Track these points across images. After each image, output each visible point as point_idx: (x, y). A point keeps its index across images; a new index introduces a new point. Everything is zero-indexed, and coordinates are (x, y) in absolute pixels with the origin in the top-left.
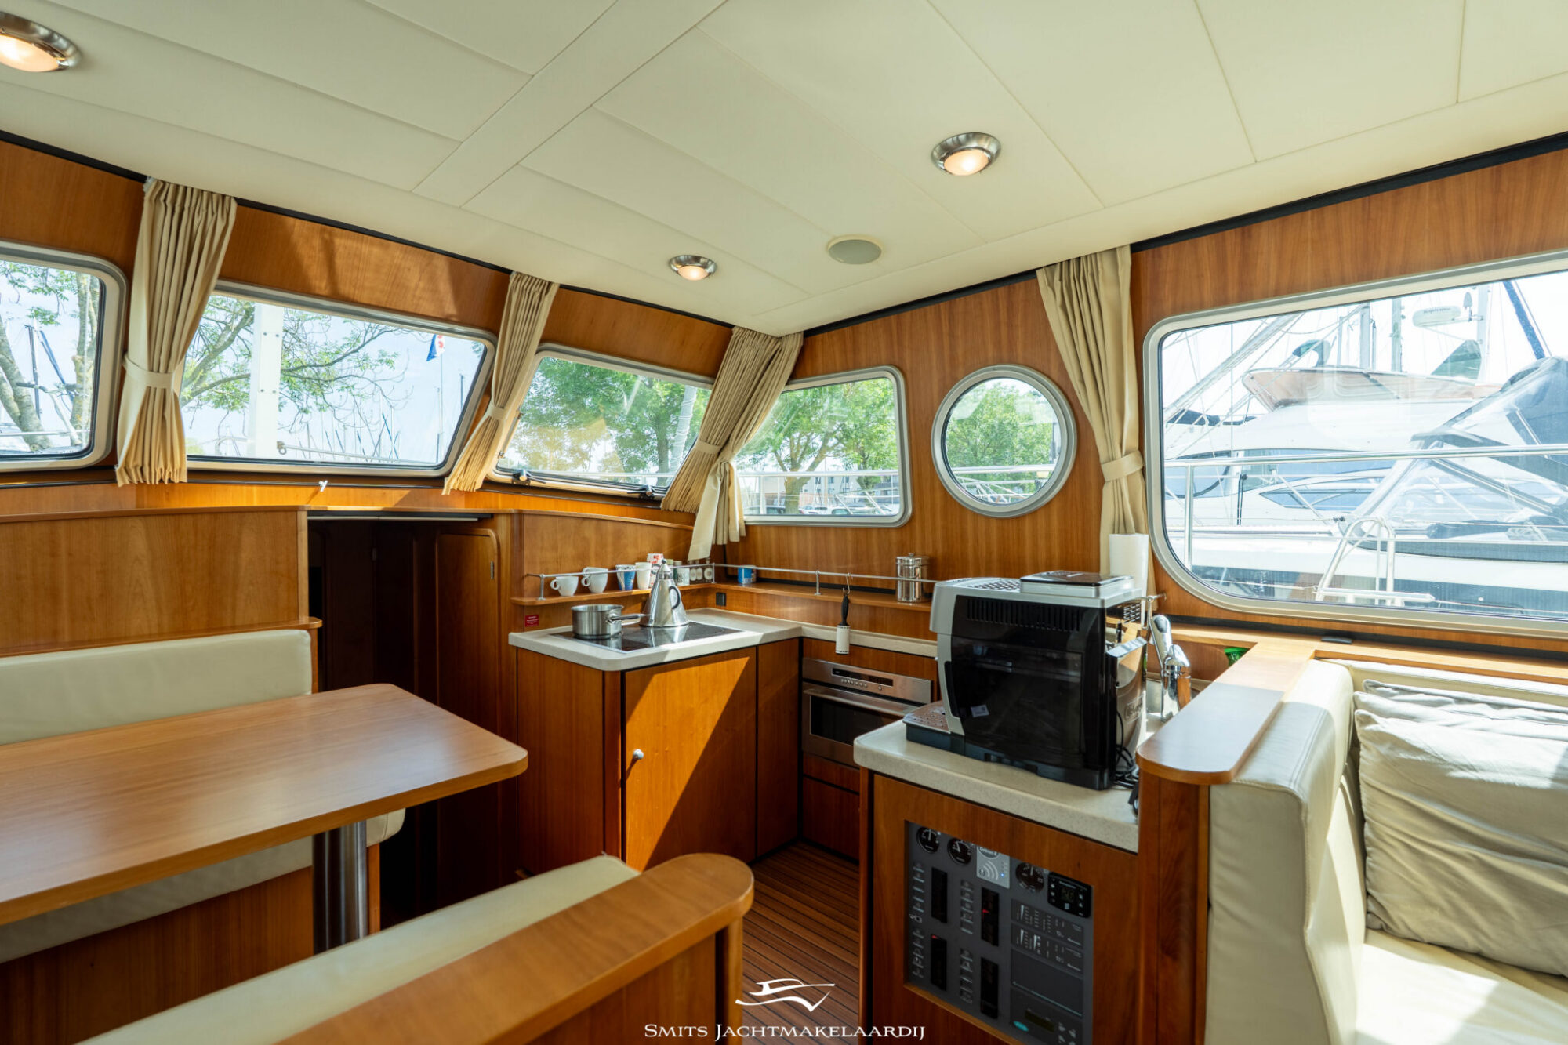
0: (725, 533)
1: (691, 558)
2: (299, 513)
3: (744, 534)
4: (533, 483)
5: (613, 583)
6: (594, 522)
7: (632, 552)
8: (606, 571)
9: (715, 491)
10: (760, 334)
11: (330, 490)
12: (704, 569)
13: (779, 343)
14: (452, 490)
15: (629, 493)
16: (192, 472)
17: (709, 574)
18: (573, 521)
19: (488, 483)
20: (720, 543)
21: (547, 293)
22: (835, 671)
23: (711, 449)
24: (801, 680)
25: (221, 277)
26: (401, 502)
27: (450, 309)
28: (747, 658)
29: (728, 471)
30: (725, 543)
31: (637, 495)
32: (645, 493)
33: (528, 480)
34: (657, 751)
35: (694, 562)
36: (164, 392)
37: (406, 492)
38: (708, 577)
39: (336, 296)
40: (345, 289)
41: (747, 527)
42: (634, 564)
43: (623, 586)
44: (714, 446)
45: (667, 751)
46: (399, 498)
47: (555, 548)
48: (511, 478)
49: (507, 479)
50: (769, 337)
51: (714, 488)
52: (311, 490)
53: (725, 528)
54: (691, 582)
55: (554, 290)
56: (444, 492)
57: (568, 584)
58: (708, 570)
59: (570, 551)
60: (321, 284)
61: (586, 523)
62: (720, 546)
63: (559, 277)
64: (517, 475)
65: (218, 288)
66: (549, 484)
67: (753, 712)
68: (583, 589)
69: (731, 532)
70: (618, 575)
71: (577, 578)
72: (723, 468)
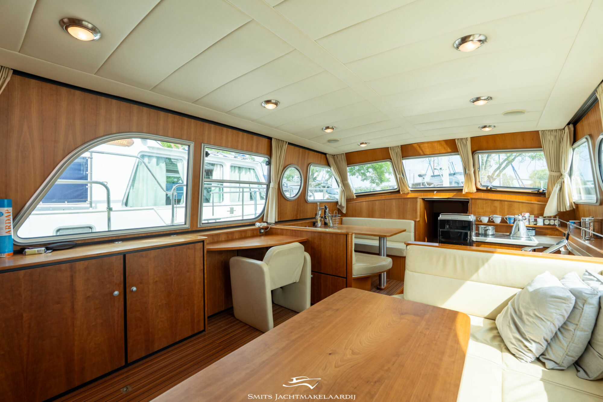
1: (544, 215)
2: (417, 199)
3: (573, 207)
4: (493, 189)
5: (503, 221)
6: (499, 202)
7: (516, 211)
8: (501, 216)
10: (552, 130)
11: (437, 193)
12: (555, 220)
13: (564, 131)
14: (466, 193)
15: (532, 191)
16: (411, 191)
17: (557, 222)
18: (490, 201)
19: (478, 190)
21: (467, 140)
25: (402, 157)
26: (454, 196)
27: (449, 150)
29: (563, 182)
30: (564, 211)
31: (536, 192)
32: (539, 191)
33: (491, 189)
35: (548, 217)
36: (401, 178)
37: (455, 193)
38: (556, 224)
39: (425, 155)
40: (425, 153)
42: (514, 215)
43: (508, 222)
46: (453, 195)
47: (483, 209)
48: (486, 188)
49: (485, 188)
50: (557, 130)
52: (433, 193)
53: (564, 205)
54: (544, 224)
55: (469, 140)
56: (463, 193)
57: (485, 220)
58: (556, 221)
59: (489, 210)
60: (422, 153)
61: (496, 201)
62: (562, 212)
63: (469, 135)
64: (487, 187)
65: (402, 159)
66: (498, 189)
68: (491, 222)
69: (566, 207)
70: (505, 218)
71: (488, 218)
72: (561, 181)
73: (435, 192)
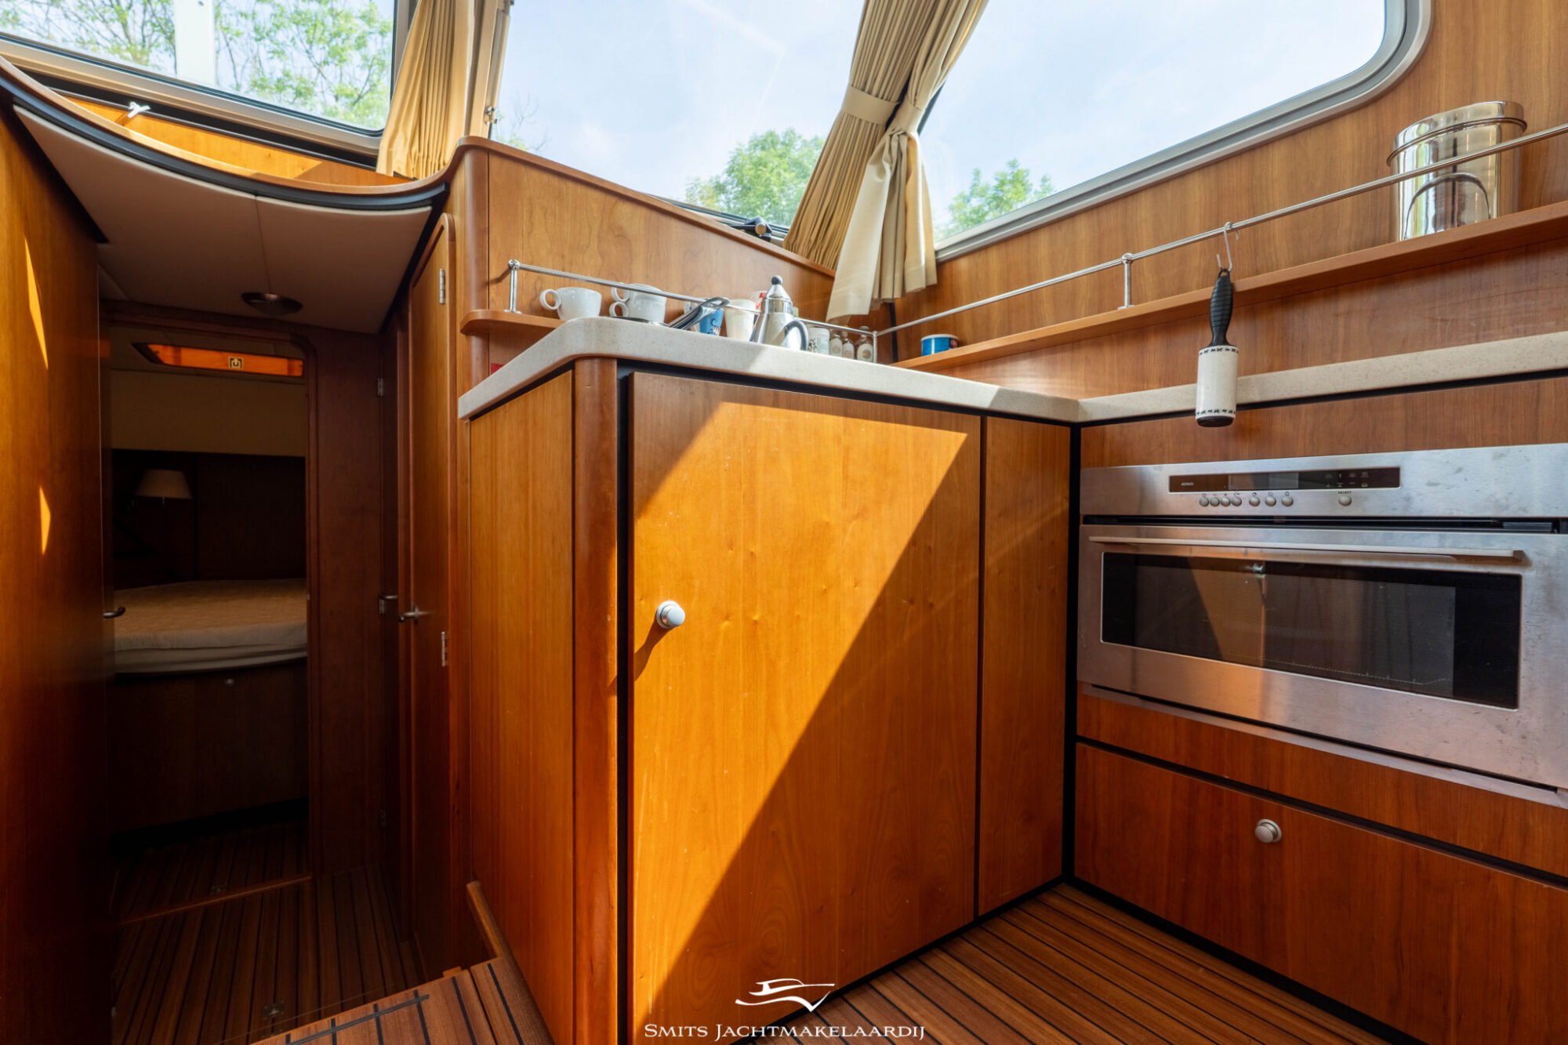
0: (898, 275)
1: (832, 315)
3: (934, 280)
9: (881, 185)
20: (887, 295)
22: (1177, 484)
23: (874, 108)
24: (1075, 518)
28: (962, 436)
29: (904, 148)
30: (897, 293)
34: (727, 618)
41: (940, 265)
44: (878, 100)
45: (756, 622)
51: (878, 180)
53: (899, 263)
62: (886, 302)
67: (974, 575)
69: (910, 270)
72: (895, 145)
73: (136, 108)
